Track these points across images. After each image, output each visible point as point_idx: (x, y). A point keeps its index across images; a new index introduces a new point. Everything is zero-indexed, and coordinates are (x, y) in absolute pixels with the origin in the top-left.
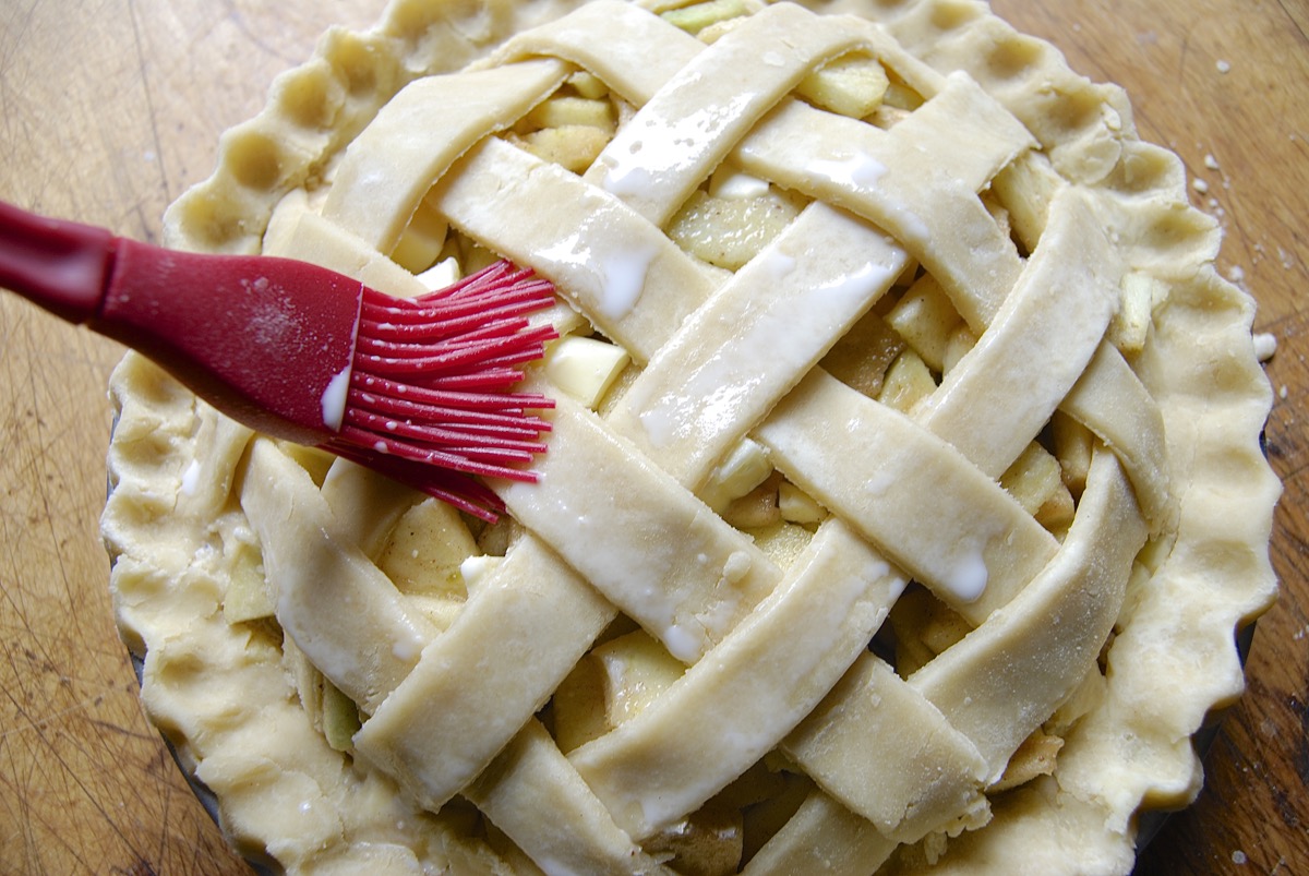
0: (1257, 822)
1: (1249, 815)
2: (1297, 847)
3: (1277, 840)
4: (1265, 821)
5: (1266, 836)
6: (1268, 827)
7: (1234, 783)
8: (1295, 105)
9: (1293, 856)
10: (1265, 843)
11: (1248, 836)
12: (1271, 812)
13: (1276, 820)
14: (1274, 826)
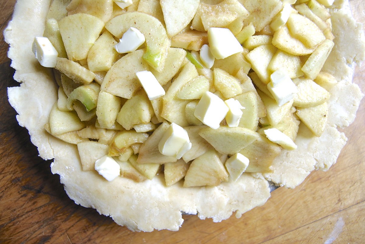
0: (13, 172)
1: (15, 170)
2: (7, 181)
3: (9, 177)
4: (13, 174)
5: (10, 174)
6: (12, 175)
7: (22, 168)
8: (239, 231)
9: (6, 180)
10: (8, 173)
11: (10, 169)
12: (15, 176)
13: (14, 177)
14: (12, 177)
